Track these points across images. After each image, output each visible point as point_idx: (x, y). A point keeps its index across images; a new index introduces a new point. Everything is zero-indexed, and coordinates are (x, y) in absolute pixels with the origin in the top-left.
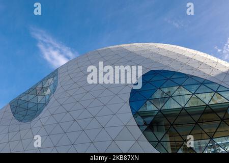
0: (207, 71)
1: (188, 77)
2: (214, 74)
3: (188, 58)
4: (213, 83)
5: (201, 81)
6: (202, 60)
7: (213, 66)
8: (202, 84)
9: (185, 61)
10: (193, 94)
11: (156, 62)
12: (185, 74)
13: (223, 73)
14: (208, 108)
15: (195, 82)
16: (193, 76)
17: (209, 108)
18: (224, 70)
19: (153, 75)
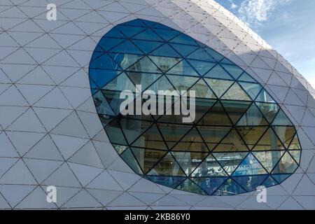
0: (230, 44)
1: (199, 46)
2: (239, 51)
3: (204, 13)
4: (236, 65)
5: (218, 58)
6: (225, 23)
7: (241, 37)
8: (218, 63)
9: (199, 17)
10: (201, 77)
11: (150, 6)
12: (195, 41)
13: (252, 53)
14: (218, 105)
15: (207, 57)
16: (206, 47)
17: (220, 106)
18: (255, 49)
19: (142, 29)
